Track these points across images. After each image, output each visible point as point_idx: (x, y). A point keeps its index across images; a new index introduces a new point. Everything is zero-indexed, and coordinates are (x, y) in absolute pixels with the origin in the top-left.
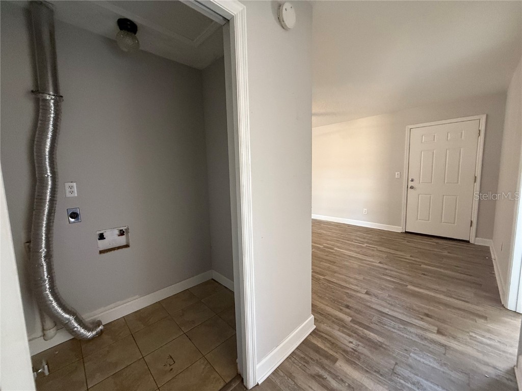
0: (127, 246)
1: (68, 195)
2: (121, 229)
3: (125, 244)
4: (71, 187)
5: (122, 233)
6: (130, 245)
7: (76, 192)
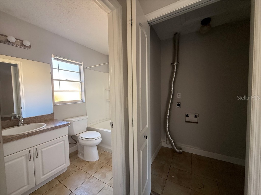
0: (197, 123)
1: (178, 97)
2: (196, 114)
3: (197, 121)
4: (179, 95)
5: (196, 116)
6: (198, 123)
7: (180, 96)
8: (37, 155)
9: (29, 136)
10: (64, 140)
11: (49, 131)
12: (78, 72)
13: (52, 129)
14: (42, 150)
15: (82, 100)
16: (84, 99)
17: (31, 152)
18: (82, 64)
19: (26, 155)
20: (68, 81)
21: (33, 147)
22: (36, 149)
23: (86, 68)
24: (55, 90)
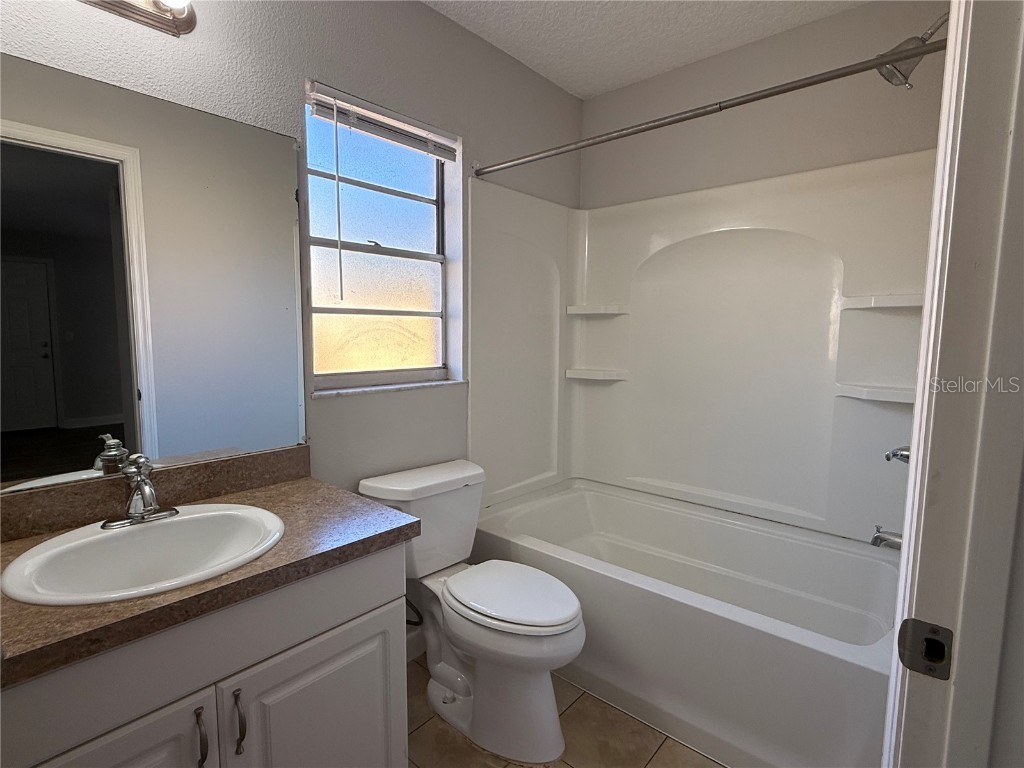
8: (242, 737)
9: (196, 615)
10: (384, 633)
11: (308, 574)
12: (430, 201)
13: (326, 564)
14: (269, 700)
15: (445, 366)
16: (456, 362)
17: (204, 716)
18: (459, 148)
19: (176, 738)
20: (376, 249)
21: (219, 685)
22: (236, 696)
23: (476, 173)
24: (316, 303)
